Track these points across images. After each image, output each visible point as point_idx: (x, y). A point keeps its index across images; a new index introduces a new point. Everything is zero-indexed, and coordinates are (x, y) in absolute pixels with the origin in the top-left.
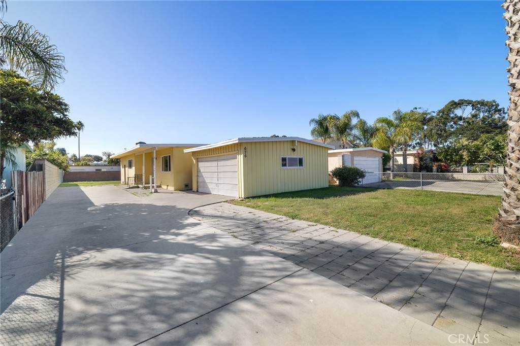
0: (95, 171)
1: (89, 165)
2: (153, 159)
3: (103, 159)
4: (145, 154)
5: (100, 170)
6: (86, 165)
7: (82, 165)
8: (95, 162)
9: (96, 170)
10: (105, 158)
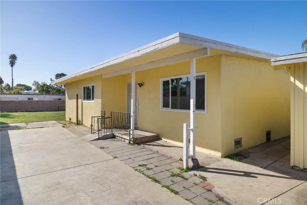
0: (27, 100)
1: (21, 94)
2: (129, 86)
3: (33, 89)
4: (136, 73)
5: (32, 99)
6: (18, 93)
7: (14, 94)
8: (26, 91)
9: (29, 99)
10: (34, 87)
